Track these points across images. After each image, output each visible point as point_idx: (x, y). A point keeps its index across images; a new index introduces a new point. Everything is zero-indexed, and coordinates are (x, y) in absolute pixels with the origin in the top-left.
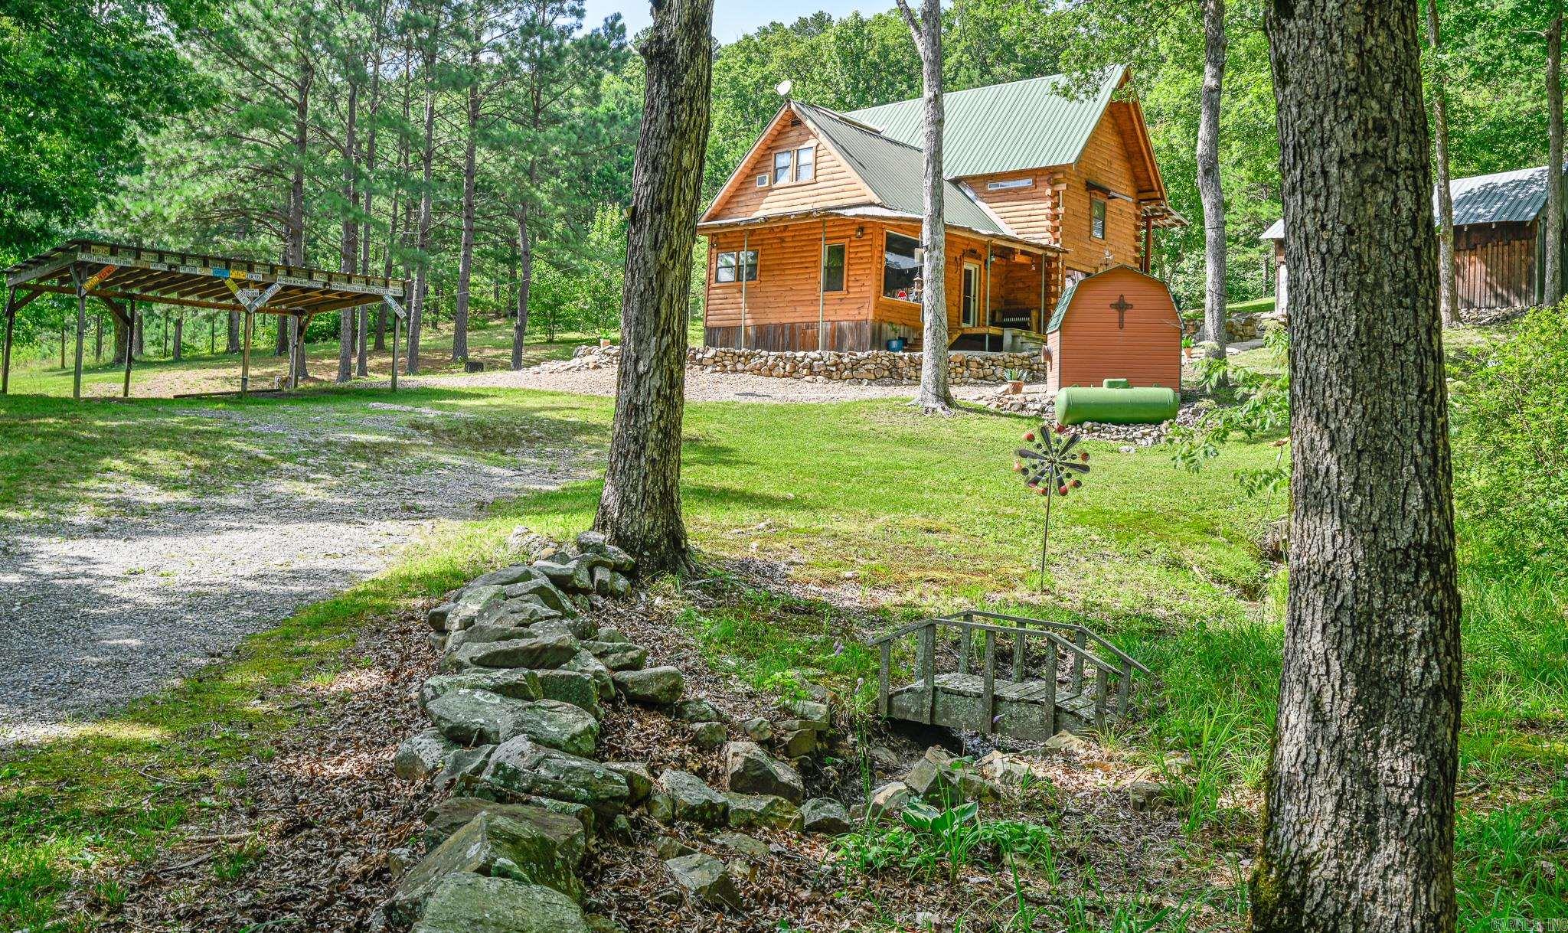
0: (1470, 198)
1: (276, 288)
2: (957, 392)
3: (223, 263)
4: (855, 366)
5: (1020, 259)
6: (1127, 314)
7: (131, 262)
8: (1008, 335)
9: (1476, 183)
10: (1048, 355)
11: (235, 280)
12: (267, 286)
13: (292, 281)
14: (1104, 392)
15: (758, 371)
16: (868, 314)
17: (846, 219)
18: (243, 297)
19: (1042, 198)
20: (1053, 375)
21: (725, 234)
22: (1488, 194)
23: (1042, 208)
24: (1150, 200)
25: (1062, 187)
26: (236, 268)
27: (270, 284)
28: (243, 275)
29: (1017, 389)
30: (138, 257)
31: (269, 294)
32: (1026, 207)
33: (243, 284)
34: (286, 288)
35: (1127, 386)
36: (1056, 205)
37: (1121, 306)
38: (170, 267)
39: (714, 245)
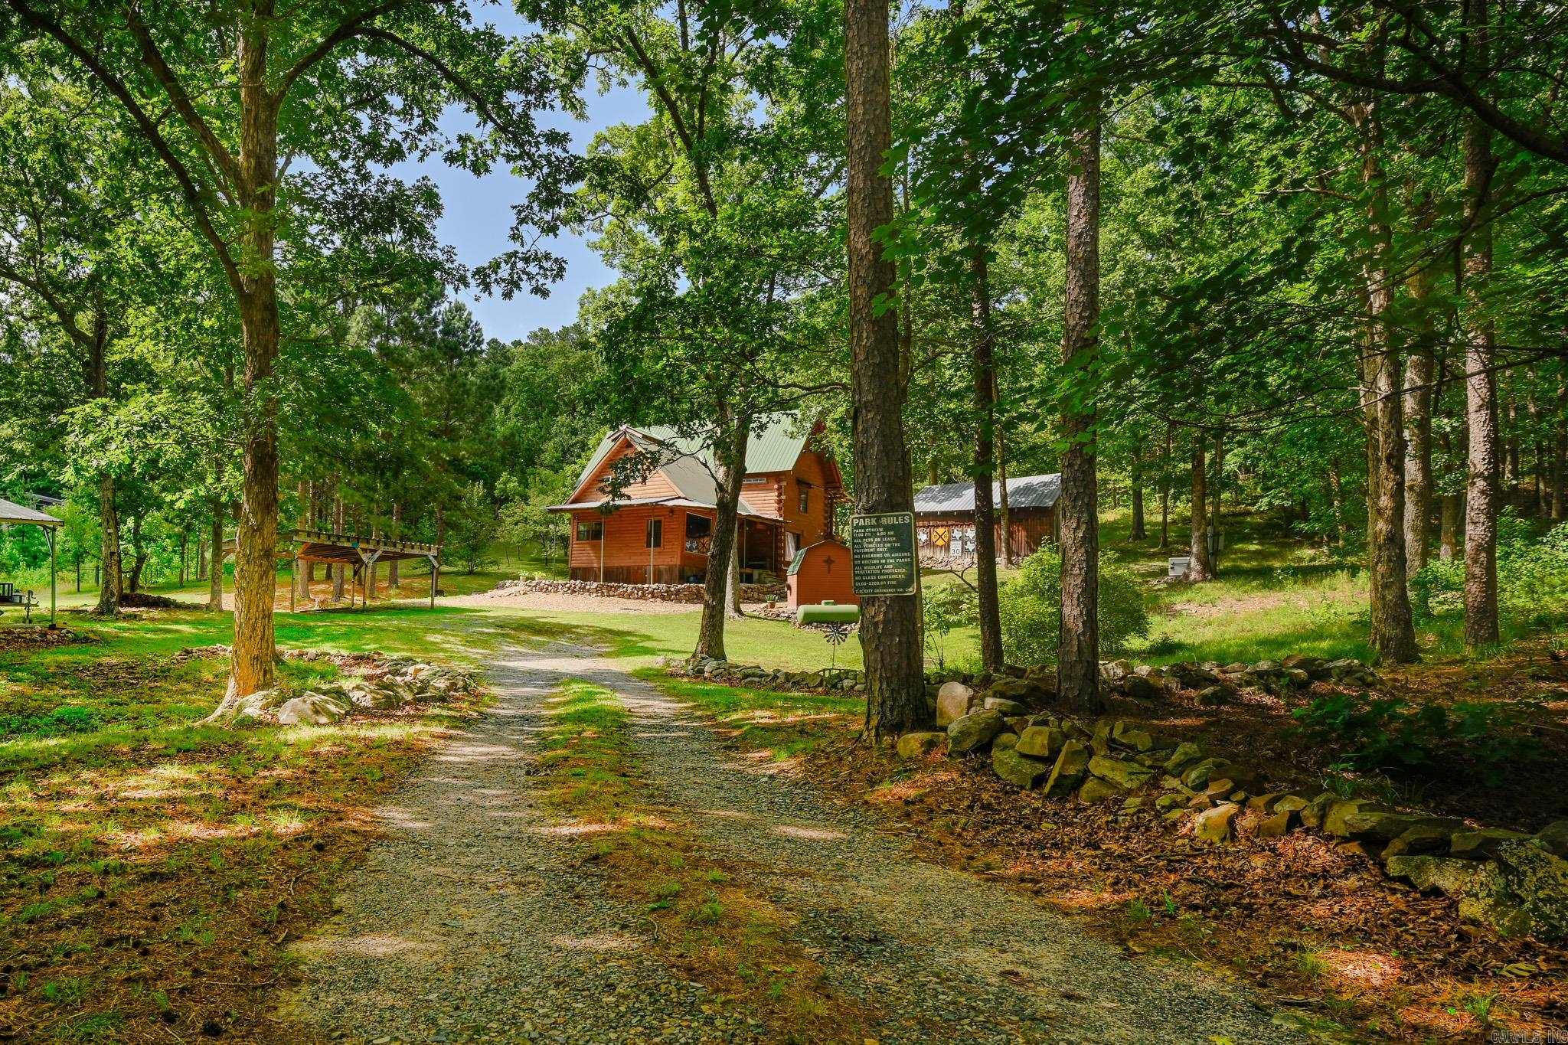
0: (1018, 491)
2: (744, 607)
3: (356, 540)
4: (678, 592)
5: (759, 527)
6: (833, 566)
7: (316, 540)
8: (756, 573)
9: (1022, 482)
10: (789, 588)
11: (362, 549)
12: (375, 552)
14: (824, 607)
15: (621, 596)
16: (676, 561)
17: (667, 507)
18: (364, 557)
19: (772, 490)
20: (792, 597)
21: (583, 512)
22: (1027, 490)
23: (772, 496)
24: (834, 488)
25: (784, 484)
26: (362, 542)
28: (364, 546)
29: (773, 606)
30: (319, 538)
31: (376, 556)
32: (762, 495)
33: (365, 550)
34: (383, 552)
35: (834, 604)
36: (780, 495)
37: (829, 561)
38: (333, 542)
39: (575, 518)
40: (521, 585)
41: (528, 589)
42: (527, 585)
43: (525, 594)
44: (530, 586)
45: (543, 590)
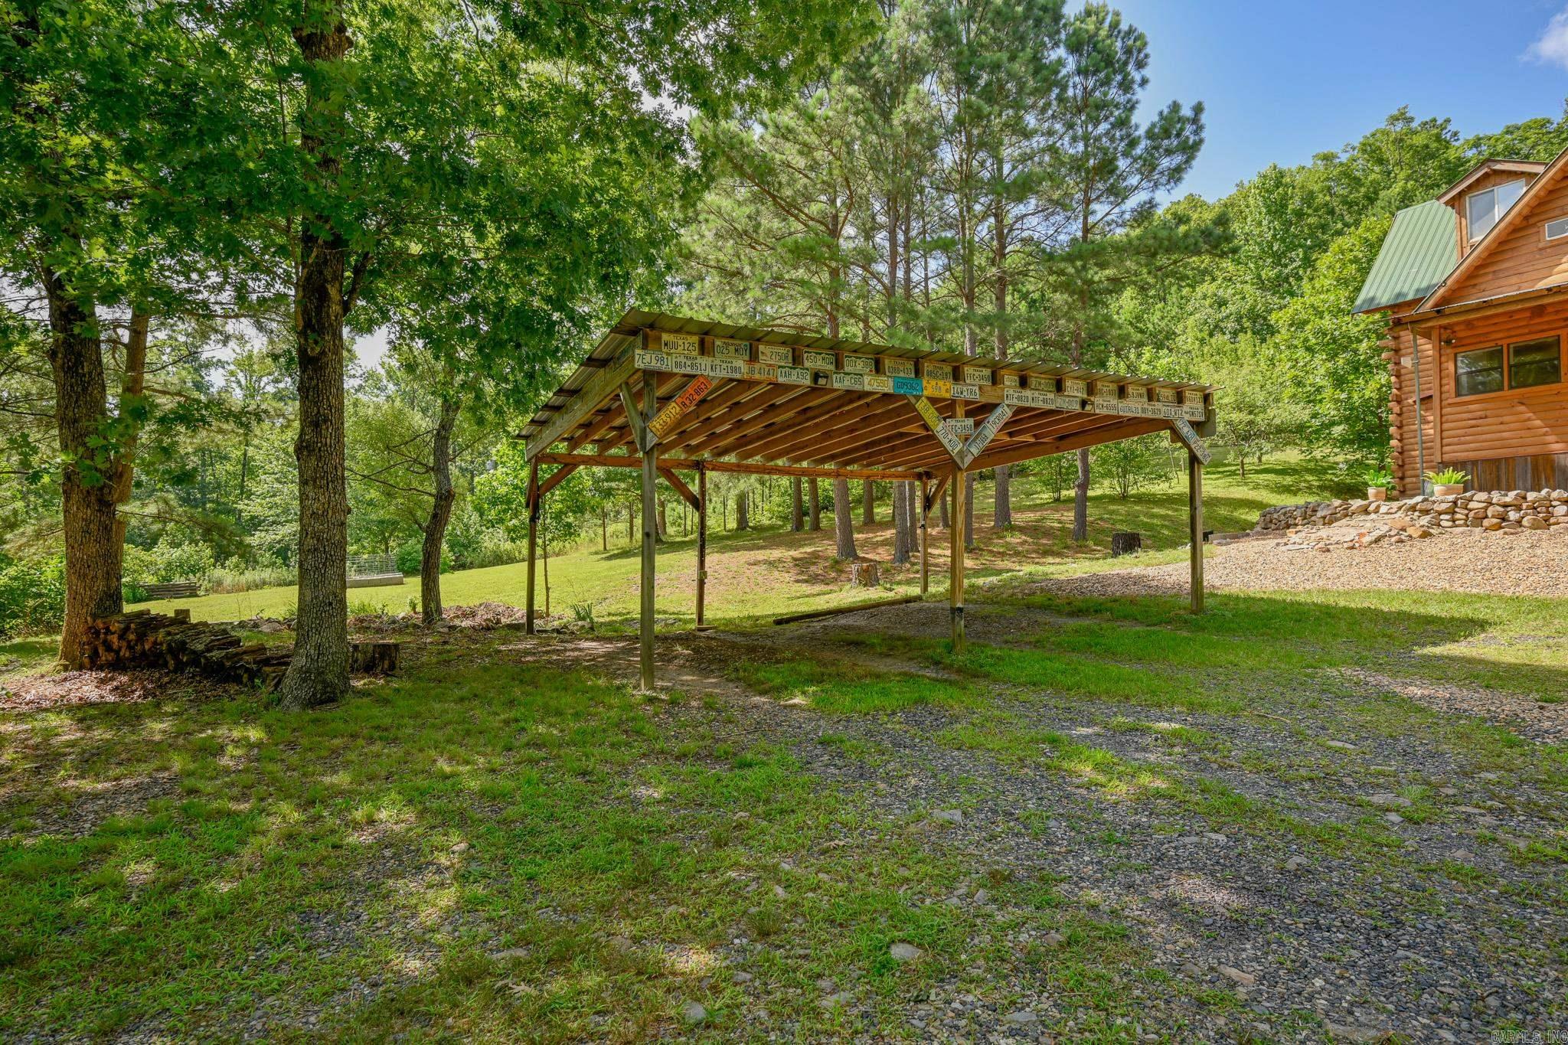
1: (1003, 414)
3: (910, 366)
7: (741, 367)
11: (933, 401)
12: (988, 408)
13: (1029, 398)
18: (950, 433)
21: (1469, 324)
26: (932, 374)
27: (993, 408)
28: (945, 389)
30: (753, 357)
31: (992, 425)
33: (946, 408)
34: (1020, 411)
38: (816, 376)
39: (1448, 342)
40: (1383, 509)
41: (1425, 520)
42: (1413, 508)
43: (1425, 535)
44: (1426, 512)
45: (1486, 523)
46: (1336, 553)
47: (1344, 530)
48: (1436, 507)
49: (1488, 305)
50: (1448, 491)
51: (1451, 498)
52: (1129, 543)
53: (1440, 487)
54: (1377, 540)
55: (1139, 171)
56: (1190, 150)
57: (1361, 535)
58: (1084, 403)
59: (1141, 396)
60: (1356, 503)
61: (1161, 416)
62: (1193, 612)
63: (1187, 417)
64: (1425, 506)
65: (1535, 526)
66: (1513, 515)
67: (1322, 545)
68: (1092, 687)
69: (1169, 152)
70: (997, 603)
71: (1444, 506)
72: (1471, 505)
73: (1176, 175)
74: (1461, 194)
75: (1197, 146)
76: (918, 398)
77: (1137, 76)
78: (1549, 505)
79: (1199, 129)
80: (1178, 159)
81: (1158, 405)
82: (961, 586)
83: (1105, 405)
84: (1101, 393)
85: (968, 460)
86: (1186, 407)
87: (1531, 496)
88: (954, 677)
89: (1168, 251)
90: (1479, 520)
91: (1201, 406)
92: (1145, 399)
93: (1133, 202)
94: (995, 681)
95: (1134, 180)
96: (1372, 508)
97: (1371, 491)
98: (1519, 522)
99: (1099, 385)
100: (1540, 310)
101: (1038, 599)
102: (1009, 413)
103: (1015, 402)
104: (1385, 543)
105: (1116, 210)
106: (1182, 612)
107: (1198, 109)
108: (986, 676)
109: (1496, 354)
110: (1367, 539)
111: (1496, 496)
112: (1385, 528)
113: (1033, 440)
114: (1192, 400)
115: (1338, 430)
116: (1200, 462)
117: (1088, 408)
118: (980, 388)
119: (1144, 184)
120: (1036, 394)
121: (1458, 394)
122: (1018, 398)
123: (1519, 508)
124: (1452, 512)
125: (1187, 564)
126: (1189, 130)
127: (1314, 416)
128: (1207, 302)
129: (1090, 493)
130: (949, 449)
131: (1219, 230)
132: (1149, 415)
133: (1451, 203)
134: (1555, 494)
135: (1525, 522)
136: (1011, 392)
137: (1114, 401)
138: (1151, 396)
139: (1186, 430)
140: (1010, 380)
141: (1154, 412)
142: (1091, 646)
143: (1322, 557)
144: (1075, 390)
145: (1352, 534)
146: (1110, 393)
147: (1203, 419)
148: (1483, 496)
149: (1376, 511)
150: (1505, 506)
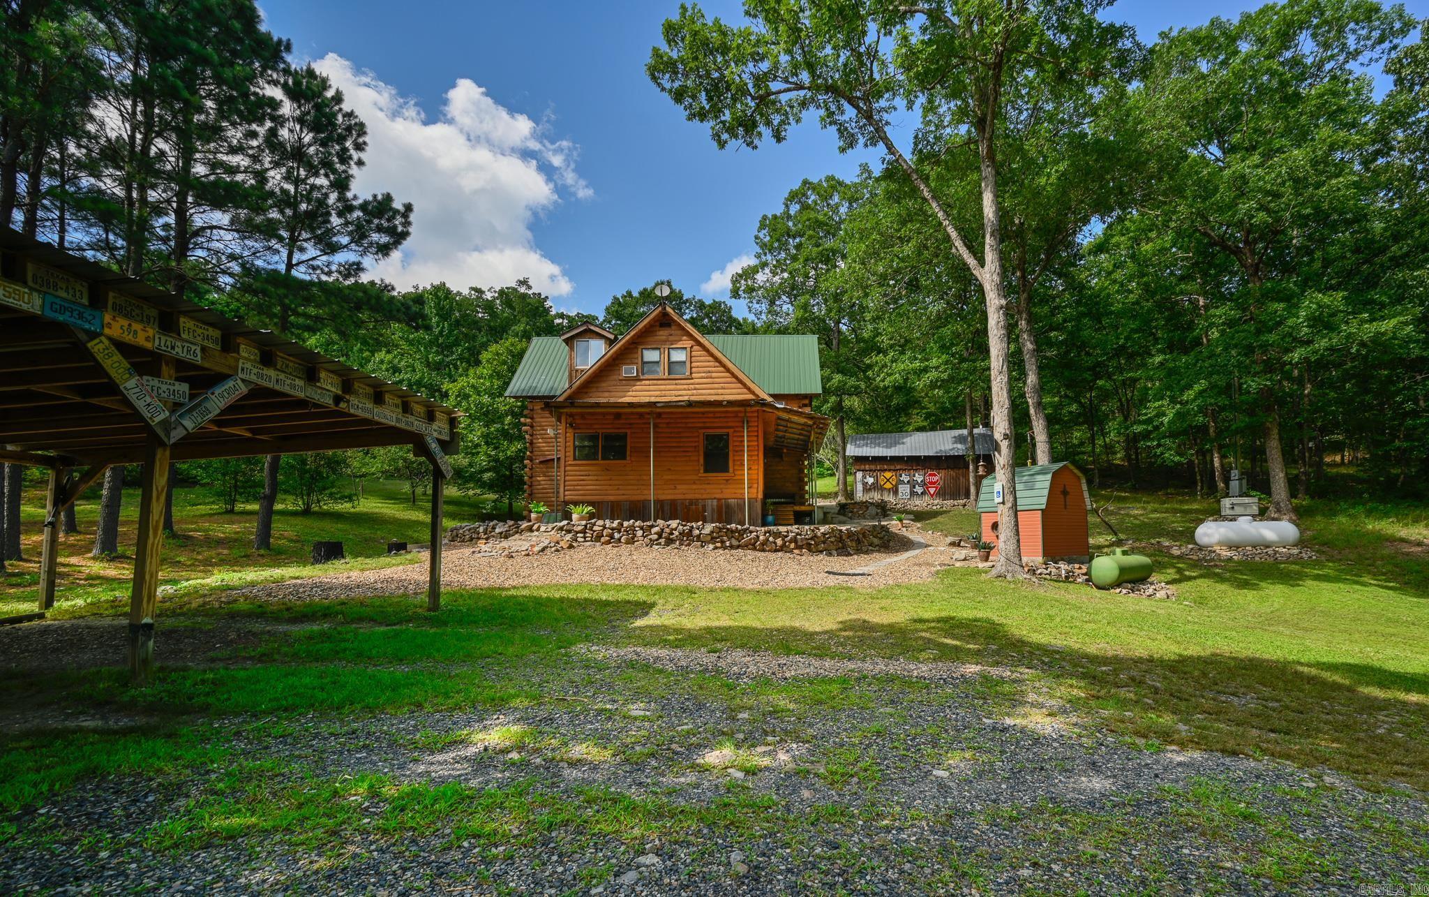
1: (235, 389)
6: (1068, 498)
11: (122, 347)
13: (272, 378)
26: (120, 311)
27: (220, 378)
28: (145, 336)
31: (219, 399)
34: (258, 392)
37: (1065, 492)
39: (571, 425)
40: (543, 529)
41: (568, 537)
42: (561, 529)
43: (571, 547)
44: (569, 531)
45: (603, 539)
46: (518, 559)
47: (520, 543)
48: (576, 529)
49: (598, 405)
50: (581, 519)
51: (584, 523)
52: (331, 551)
53: (578, 514)
54: (543, 550)
55: (350, 234)
56: (399, 237)
57: (532, 546)
58: (337, 399)
59: (397, 406)
60: (524, 525)
61: (413, 429)
62: (429, 610)
63: (435, 434)
64: (569, 527)
65: (627, 543)
66: (617, 535)
67: (506, 552)
68: (370, 700)
69: (379, 229)
70: (183, 614)
71: (580, 528)
72: (595, 528)
73: (384, 250)
74: (572, 338)
75: (405, 235)
76: (94, 335)
77: (355, 155)
78: (633, 528)
79: (407, 223)
80: (384, 239)
81: (411, 419)
82: (152, 595)
83: (360, 406)
84: (356, 393)
85: (177, 434)
86: (435, 426)
87: (626, 524)
88: (141, 721)
89: (372, 309)
90: (598, 538)
91: (447, 427)
92: (400, 410)
93: (341, 257)
94: (222, 714)
95: (345, 240)
96: (535, 527)
97: (533, 515)
98: (619, 540)
99: (356, 385)
100: (618, 416)
101: (242, 605)
102: (244, 390)
103: (253, 378)
104: (548, 551)
105: (324, 258)
106: (420, 610)
107: (409, 208)
108: (205, 709)
109: (593, 438)
110: (536, 549)
111: (608, 523)
112: (546, 542)
113: (248, 435)
114: (441, 420)
115: (487, 476)
116: (443, 477)
117: (343, 405)
118: (204, 349)
119: (353, 246)
120: (282, 376)
121: (575, 459)
122: (257, 375)
123: (619, 532)
124: (584, 532)
125: (427, 565)
126: (398, 221)
127: (471, 465)
128: (384, 367)
129: (279, 507)
130: (147, 415)
131: (415, 308)
132: (402, 426)
133: (567, 341)
134: (637, 523)
135: (623, 540)
136: (248, 365)
137: (370, 405)
138: (406, 408)
139: (434, 446)
140: (247, 353)
141: (407, 424)
142: (337, 653)
143: (510, 562)
144: (329, 385)
145: (526, 545)
146: (367, 396)
147: (447, 438)
148: (600, 522)
149: (538, 530)
150: (613, 529)
